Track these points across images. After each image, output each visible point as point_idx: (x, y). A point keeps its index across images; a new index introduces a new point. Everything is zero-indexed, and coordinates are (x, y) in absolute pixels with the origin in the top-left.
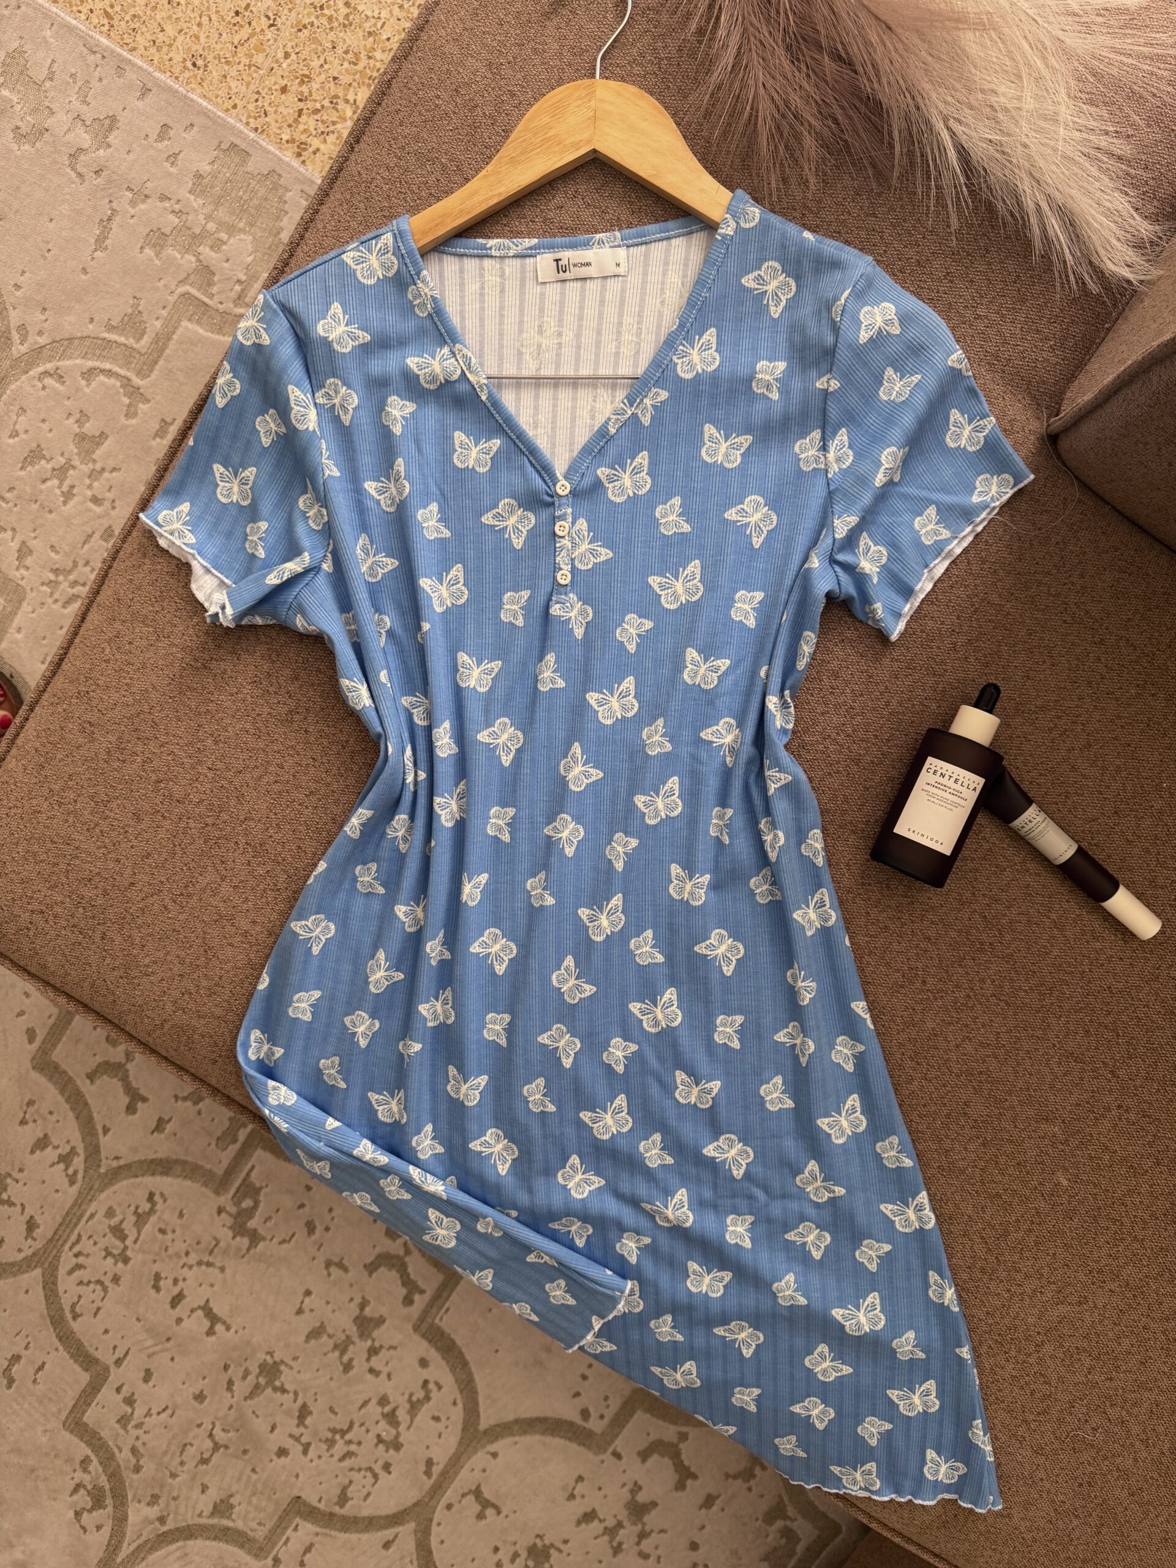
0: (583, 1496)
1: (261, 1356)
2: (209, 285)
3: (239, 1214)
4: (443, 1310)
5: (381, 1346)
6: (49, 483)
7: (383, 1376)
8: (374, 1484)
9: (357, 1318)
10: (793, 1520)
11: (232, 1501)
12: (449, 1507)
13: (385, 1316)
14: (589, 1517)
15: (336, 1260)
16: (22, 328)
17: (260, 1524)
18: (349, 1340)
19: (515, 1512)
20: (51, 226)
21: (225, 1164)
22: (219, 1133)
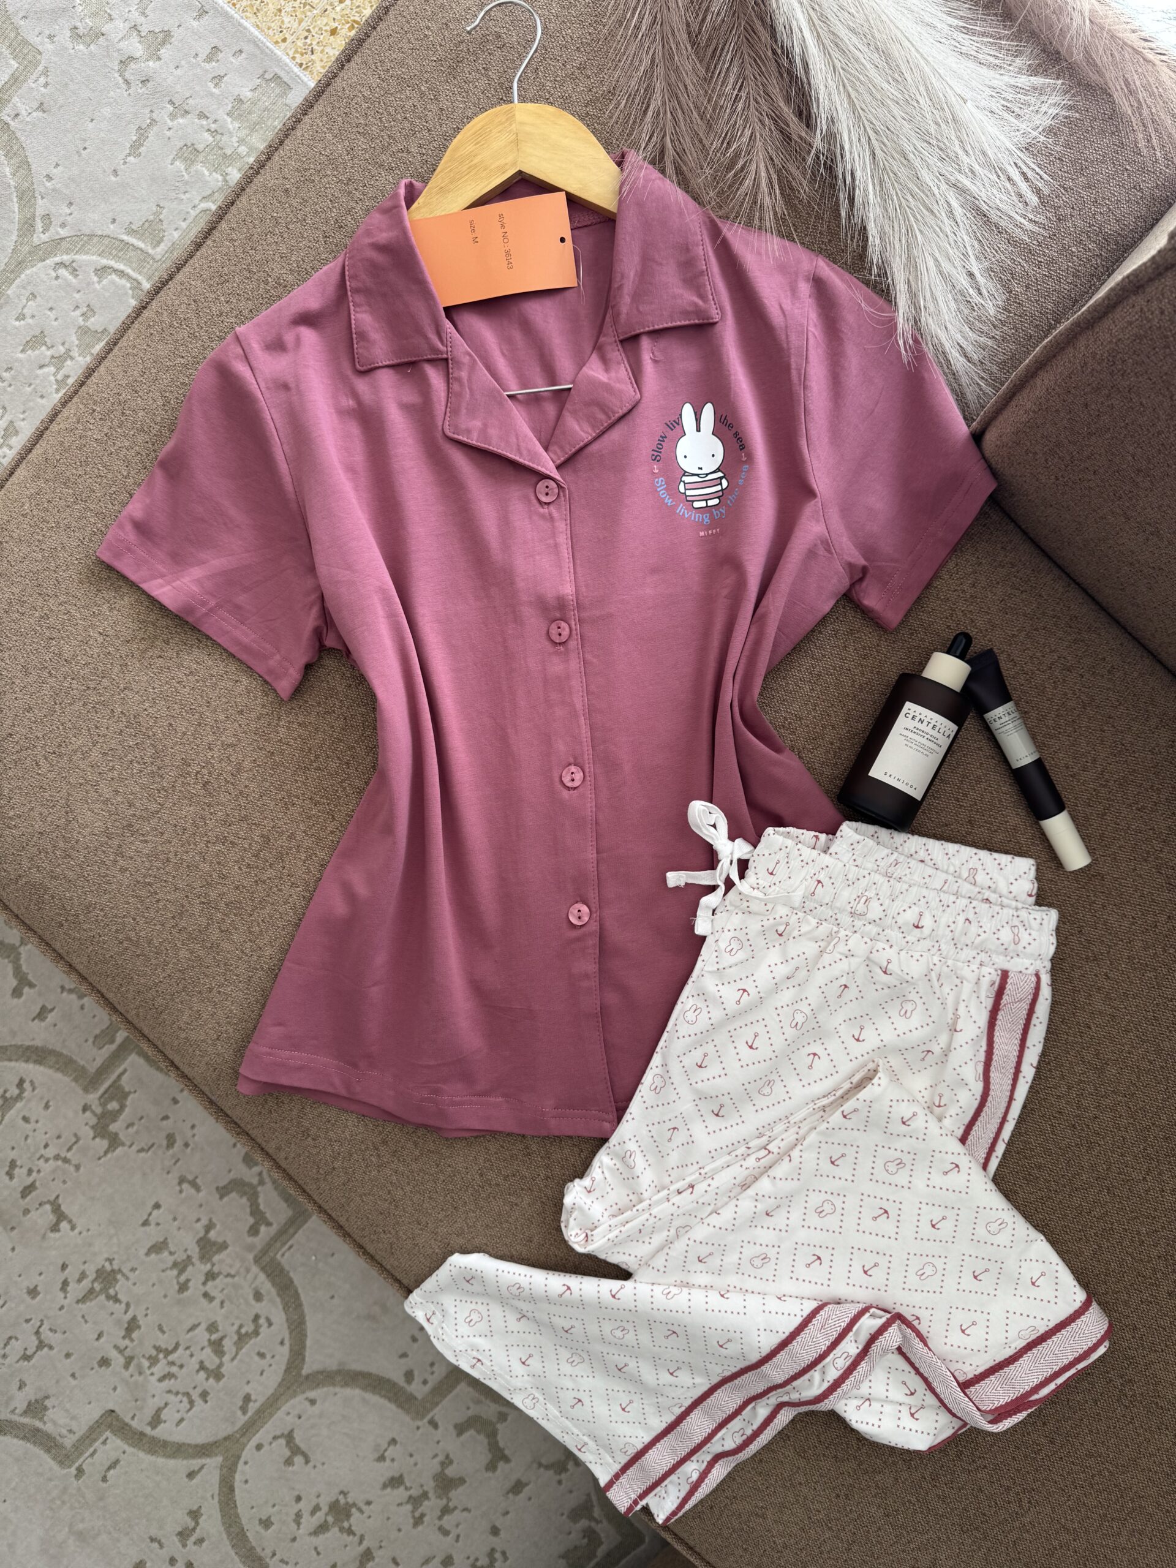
0: (393, 1460)
1: (100, 1261)
3: (103, 1115)
4: (287, 1247)
5: (219, 1273)
6: (46, 370)
7: (217, 1302)
8: (189, 1410)
9: (201, 1239)
10: (598, 1522)
11: (47, 1402)
12: (259, 1447)
13: (229, 1242)
14: (395, 1482)
15: (190, 1177)
16: (47, 217)
17: (70, 1431)
18: (189, 1261)
19: (323, 1464)
20: (91, 125)
21: (98, 1062)
22: (97, 1031)
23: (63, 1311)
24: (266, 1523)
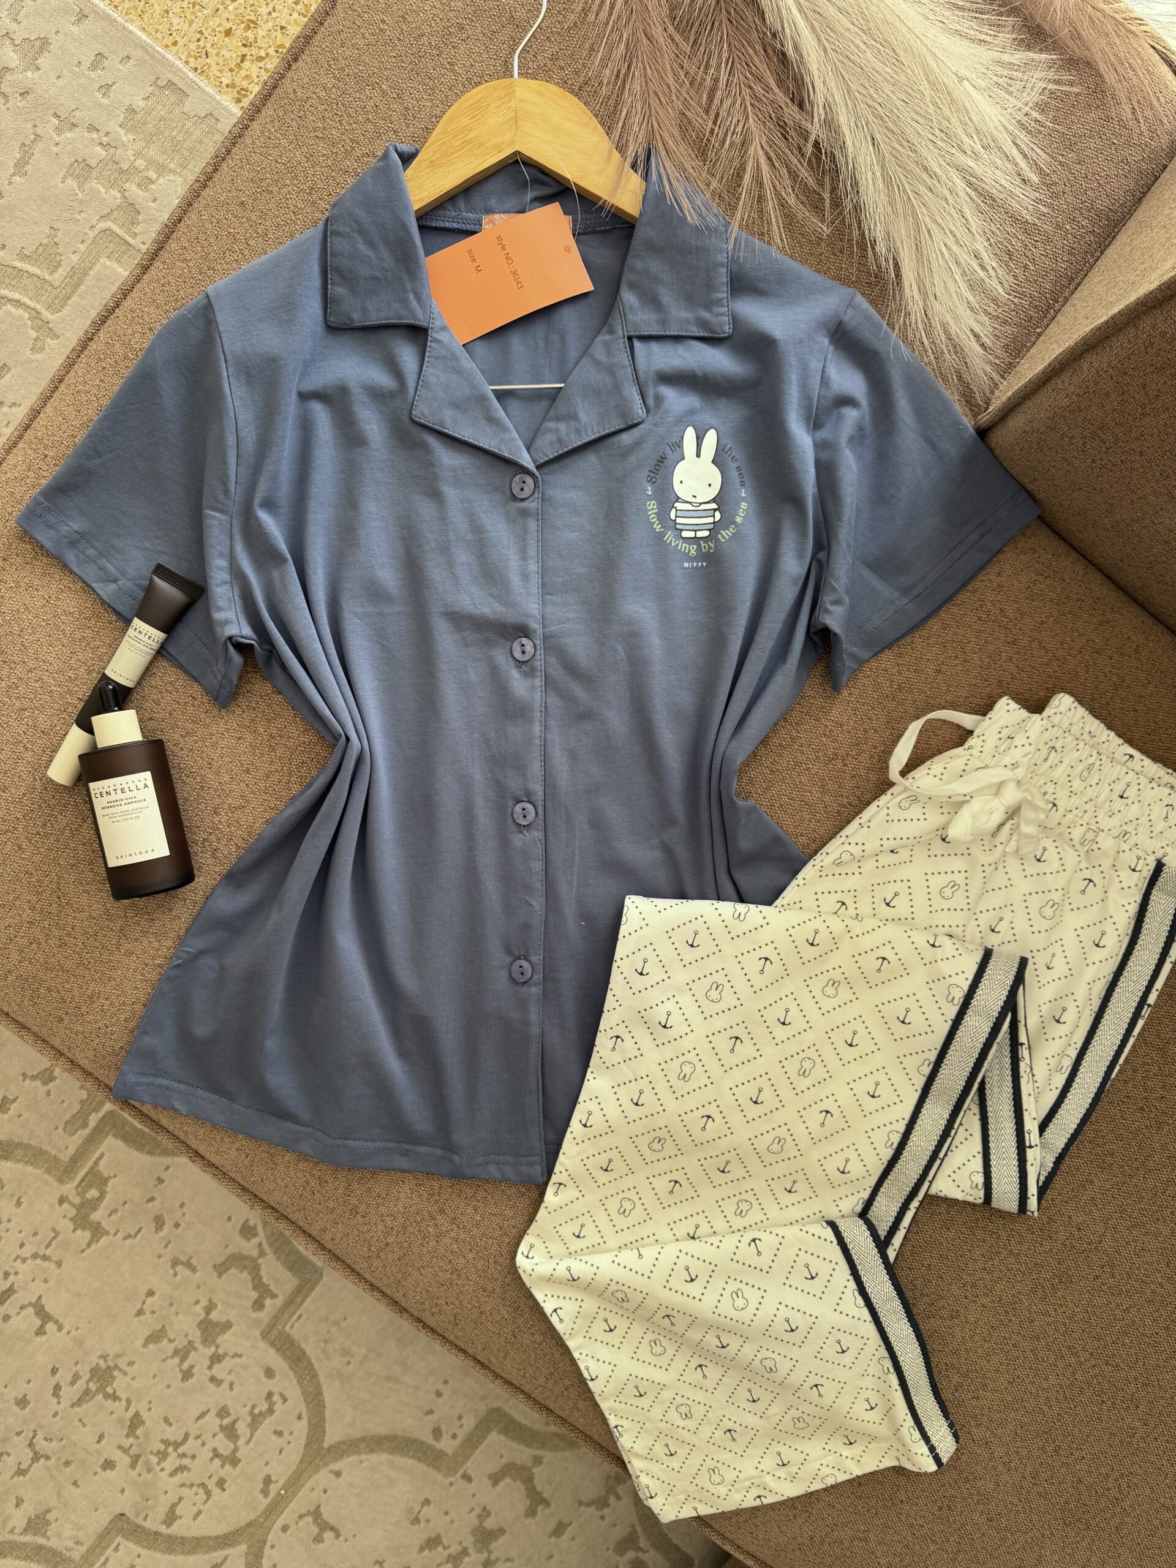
0: (428, 1521)
1: (94, 1359)
2: (133, 224)
3: (82, 1205)
4: (295, 1317)
5: (225, 1354)
7: (225, 1385)
8: (206, 1502)
9: (202, 1322)
10: (644, 1551)
11: (49, 1517)
12: (285, 1528)
14: (433, 1542)
15: (184, 1259)
17: (78, 1543)
18: (190, 1346)
21: (72, 1150)
22: (68, 1117)
23: (58, 1417)
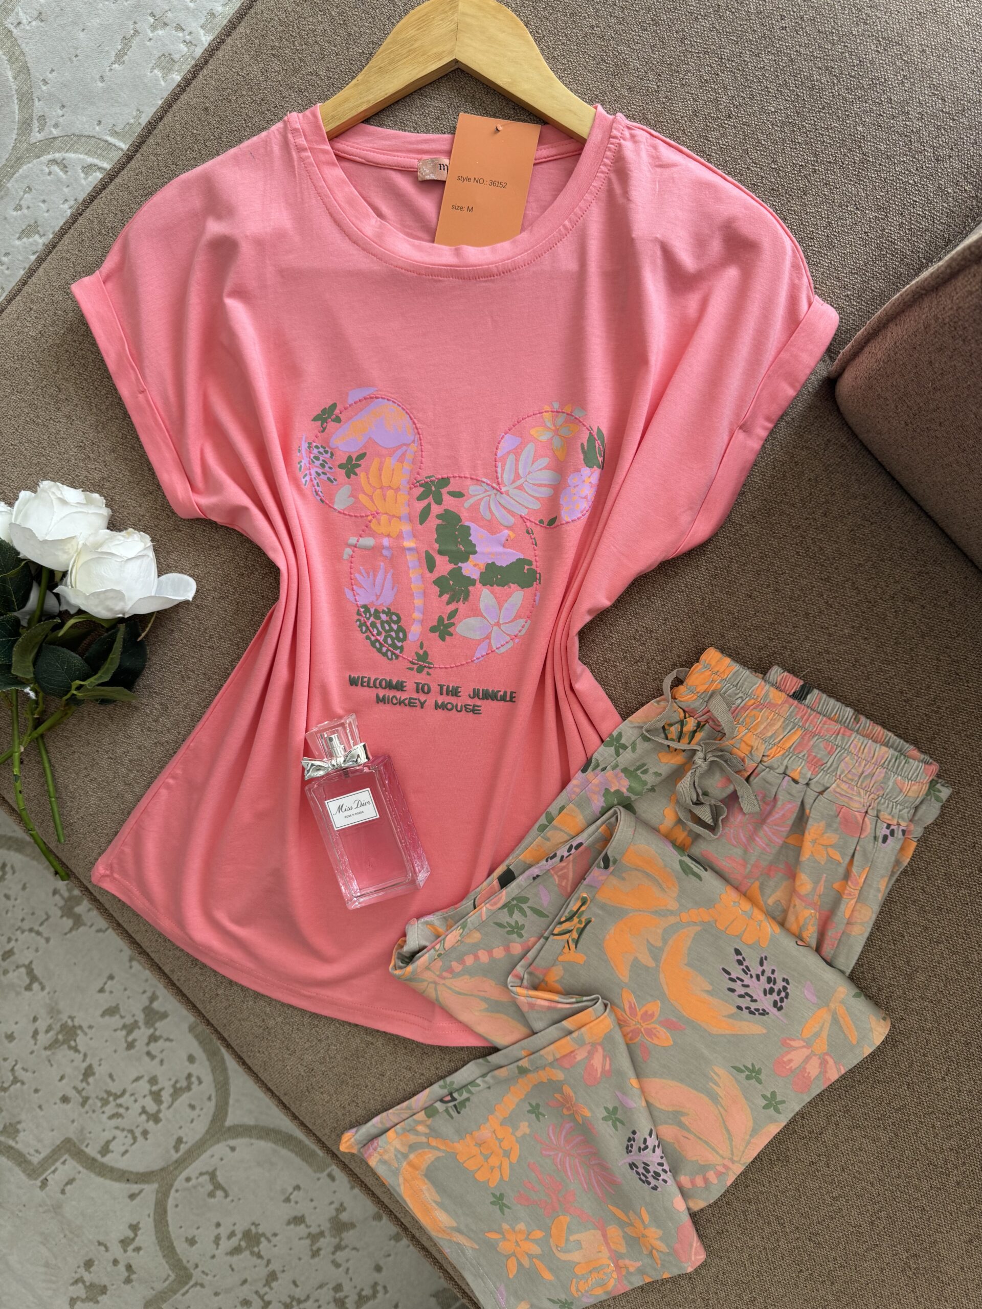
0: (296, 1203)
1: (64, 1018)
3: (69, 898)
5: (160, 1037)
7: (157, 1060)
8: (132, 1144)
9: (146, 1008)
11: (19, 1126)
12: (188, 1179)
13: (167, 1013)
14: (298, 1220)
16: (42, 118)
17: (37, 1151)
18: (135, 1025)
19: (239, 1199)
20: (82, 35)
23: (34, 1055)
24: (192, 1242)
